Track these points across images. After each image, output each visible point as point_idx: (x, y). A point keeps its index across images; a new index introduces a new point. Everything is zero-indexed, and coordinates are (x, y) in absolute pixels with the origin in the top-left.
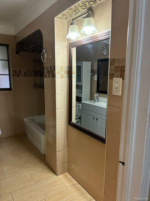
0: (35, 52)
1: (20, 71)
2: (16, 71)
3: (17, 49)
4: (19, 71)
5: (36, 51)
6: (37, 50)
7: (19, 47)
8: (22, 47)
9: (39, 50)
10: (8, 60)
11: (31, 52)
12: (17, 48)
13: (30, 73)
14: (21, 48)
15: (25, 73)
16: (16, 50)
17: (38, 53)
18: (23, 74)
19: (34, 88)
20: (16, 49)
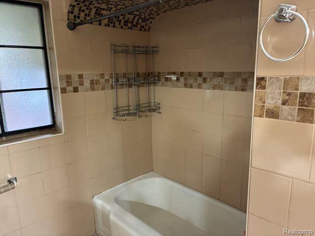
0: (114, 26)
1: (81, 76)
2: (69, 77)
3: (71, 16)
4: (77, 77)
5: (117, 23)
6: (120, 21)
7: (76, 10)
8: (83, 11)
9: (125, 21)
10: (44, 48)
11: (106, 25)
12: (72, 13)
13: (103, 80)
14: (82, 14)
15: (92, 82)
16: (68, 19)
17: (122, 27)
18: (87, 84)
19: (114, 118)
20: (68, 16)
